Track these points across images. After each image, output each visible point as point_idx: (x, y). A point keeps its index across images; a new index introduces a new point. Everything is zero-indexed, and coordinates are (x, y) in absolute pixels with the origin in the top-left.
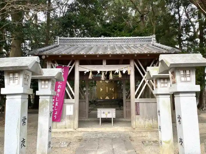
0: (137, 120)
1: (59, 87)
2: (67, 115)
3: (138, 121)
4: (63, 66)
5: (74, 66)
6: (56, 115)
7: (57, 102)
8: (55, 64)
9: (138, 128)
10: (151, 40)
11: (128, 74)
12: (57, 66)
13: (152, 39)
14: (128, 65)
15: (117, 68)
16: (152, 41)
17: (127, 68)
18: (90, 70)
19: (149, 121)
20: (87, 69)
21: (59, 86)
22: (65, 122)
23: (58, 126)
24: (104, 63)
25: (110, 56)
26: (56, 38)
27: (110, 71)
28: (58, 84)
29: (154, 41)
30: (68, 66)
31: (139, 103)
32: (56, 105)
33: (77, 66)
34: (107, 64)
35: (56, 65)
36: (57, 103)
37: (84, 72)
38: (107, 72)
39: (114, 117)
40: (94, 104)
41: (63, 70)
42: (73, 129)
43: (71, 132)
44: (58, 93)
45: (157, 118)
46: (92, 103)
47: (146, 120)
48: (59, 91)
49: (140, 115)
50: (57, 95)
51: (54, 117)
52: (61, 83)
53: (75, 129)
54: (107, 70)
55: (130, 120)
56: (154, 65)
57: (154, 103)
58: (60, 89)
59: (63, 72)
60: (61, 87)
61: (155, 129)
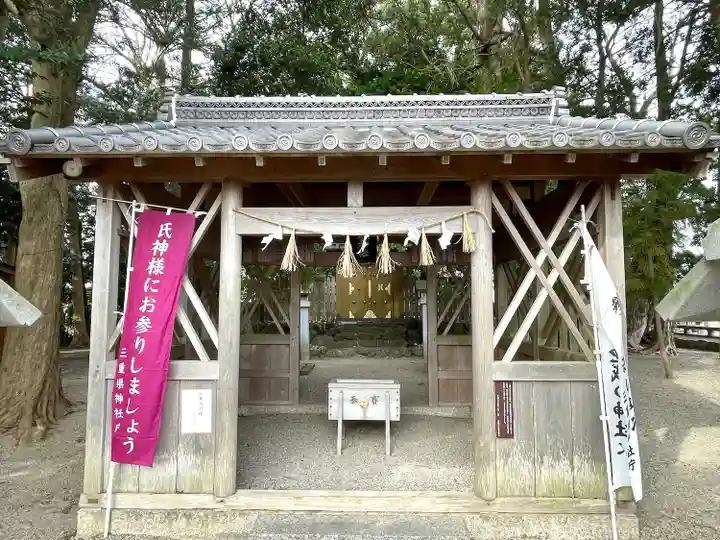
0: (500, 463)
1: (143, 309)
2: (186, 435)
3: (506, 463)
4: (169, 210)
5: (220, 206)
6: (130, 435)
7: (137, 376)
8: (134, 203)
9: (506, 500)
10: (550, 108)
11: (466, 248)
12: (141, 210)
13: (553, 104)
14: (464, 209)
15: (412, 223)
16: (553, 111)
17: (458, 222)
18: (287, 232)
19: (556, 464)
20: (278, 223)
21: (146, 301)
22: (177, 465)
23: (144, 480)
24: (355, 197)
25: (383, 162)
26: (166, 98)
27: (382, 237)
28: (142, 295)
29: (561, 111)
30: (190, 211)
31: (510, 382)
32: (133, 391)
33: (231, 212)
34: (366, 204)
35: (138, 207)
36: (135, 380)
37: (260, 237)
38: (365, 238)
39: (395, 416)
40: (329, 333)
41: (167, 229)
42: (212, 496)
43: (202, 514)
44: (142, 336)
45: (592, 451)
46: (321, 333)
47: (542, 462)
48: (144, 324)
49: (515, 437)
50: (136, 347)
51: (125, 443)
52: (155, 291)
53: (219, 499)
54: (366, 231)
55: (450, 412)
56: (583, 206)
57: (580, 385)
58: (148, 319)
59: (169, 237)
60: (153, 307)
61: (584, 502)
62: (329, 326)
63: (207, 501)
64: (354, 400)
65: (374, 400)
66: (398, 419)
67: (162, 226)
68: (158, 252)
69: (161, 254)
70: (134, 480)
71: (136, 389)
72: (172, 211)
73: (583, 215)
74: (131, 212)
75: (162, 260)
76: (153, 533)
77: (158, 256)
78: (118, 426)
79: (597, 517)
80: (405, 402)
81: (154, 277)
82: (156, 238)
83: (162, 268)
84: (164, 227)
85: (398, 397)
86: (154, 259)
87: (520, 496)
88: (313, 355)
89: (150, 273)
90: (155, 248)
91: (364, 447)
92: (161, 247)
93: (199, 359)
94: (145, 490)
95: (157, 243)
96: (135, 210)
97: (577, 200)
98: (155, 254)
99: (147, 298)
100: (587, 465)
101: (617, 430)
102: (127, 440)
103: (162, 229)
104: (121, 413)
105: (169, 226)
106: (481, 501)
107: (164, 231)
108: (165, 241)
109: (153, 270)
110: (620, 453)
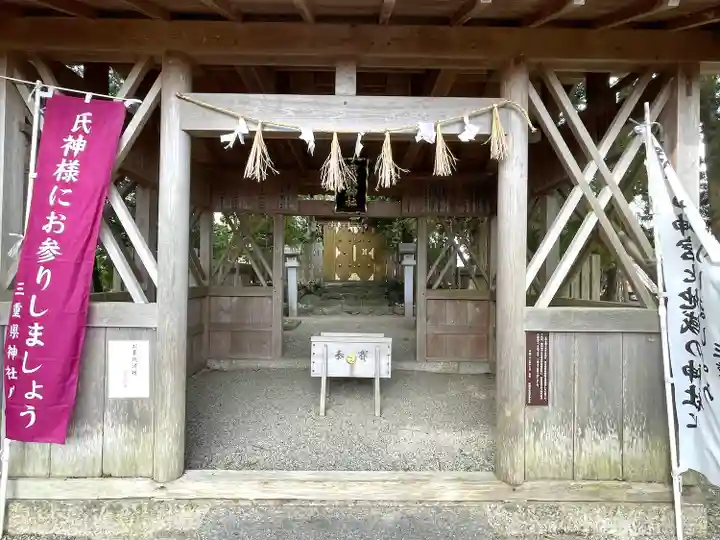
0: (529, 437)
1: (47, 228)
2: (115, 401)
3: (537, 437)
4: (89, 96)
5: (159, 96)
6: (30, 402)
7: (40, 321)
8: (39, 84)
9: (536, 484)
11: (496, 153)
12: (49, 95)
15: (424, 120)
17: (485, 119)
19: (600, 438)
20: (239, 116)
21: (52, 217)
22: (103, 439)
24: (346, 84)
27: (382, 137)
28: (48, 210)
30: (118, 98)
31: (546, 334)
32: (34, 340)
33: (174, 98)
34: (360, 92)
35: (45, 89)
36: (37, 327)
38: (359, 138)
39: (386, 373)
40: (316, 292)
41: (84, 121)
42: (149, 480)
43: (134, 507)
44: (47, 265)
45: (648, 422)
46: (308, 292)
47: (583, 436)
48: (49, 250)
49: (550, 405)
50: (39, 281)
51: (22, 414)
52: (66, 204)
53: (159, 485)
54: (361, 128)
55: (437, 367)
56: (647, 104)
57: (634, 338)
58: (55, 242)
59: (87, 131)
60: (63, 226)
61: (637, 488)
62: (317, 287)
63: (141, 488)
64: (339, 355)
65: (363, 354)
66: (389, 376)
67: (78, 117)
68: (71, 152)
69: (75, 155)
70: (44, 461)
71: (39, 338)
72: (94, 97)
73: (647, 115)
74: (33, 96)
75: (76, 162)
76: (68, 533)
77: (71, 157)
78: (12, 390)
79: (655, 508)
80: (397, 356)
81: (64, 185)
82: (68, 132)
83: (77, 173)
84: (81, 118)
85: (390, 352)
86: (64, 160)
87: (554, 479)
88: (301, 312)
89: (58, 179)
90: (67, 147)
91: (351, 406)
92: (76, 145)
93: (131, 300)
94: (58, 474)
95: (70, 138)
96: (39, 94)
97: (639, 96)
98: (66, 154)
99: (53, 213)
100: (640, 441)
101: (688, 397)
102: (26, 410)
103: (77, 121)
104: (14, 372)
105: (88, 118)
106: (504, 486)
107: (80, 124)
108: (81, 137)
109: (63, 175)
110: (690, 426)
